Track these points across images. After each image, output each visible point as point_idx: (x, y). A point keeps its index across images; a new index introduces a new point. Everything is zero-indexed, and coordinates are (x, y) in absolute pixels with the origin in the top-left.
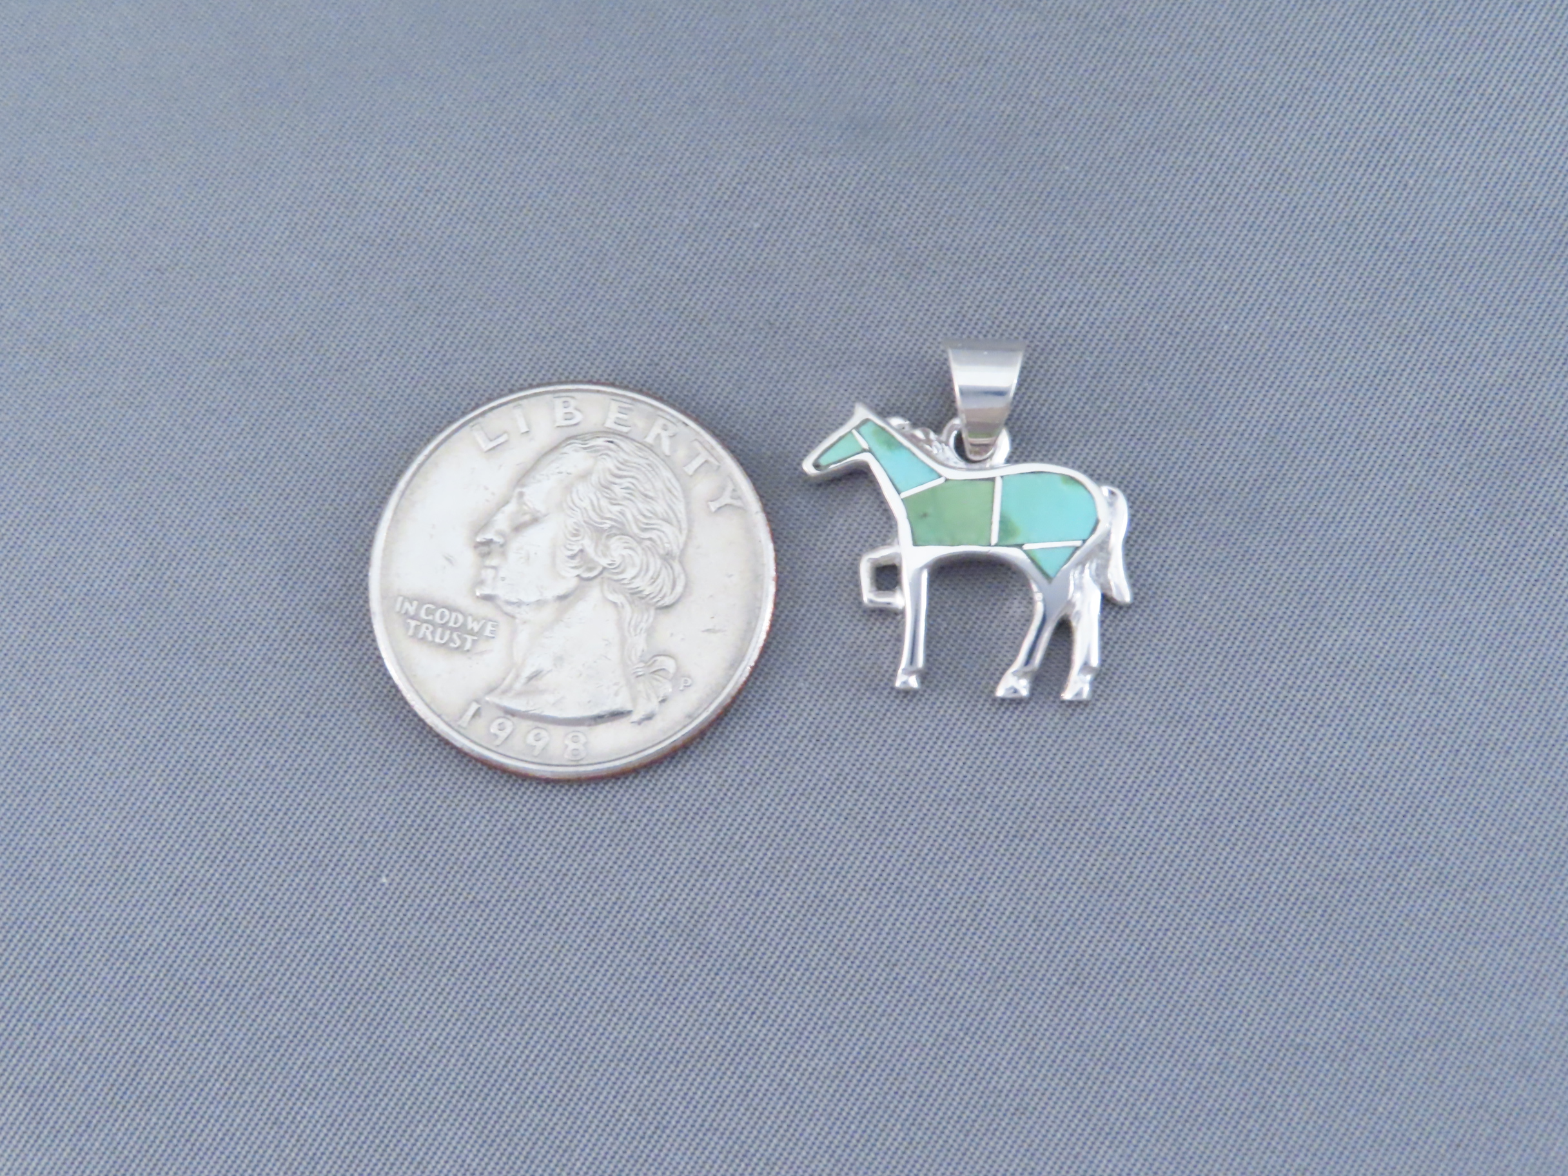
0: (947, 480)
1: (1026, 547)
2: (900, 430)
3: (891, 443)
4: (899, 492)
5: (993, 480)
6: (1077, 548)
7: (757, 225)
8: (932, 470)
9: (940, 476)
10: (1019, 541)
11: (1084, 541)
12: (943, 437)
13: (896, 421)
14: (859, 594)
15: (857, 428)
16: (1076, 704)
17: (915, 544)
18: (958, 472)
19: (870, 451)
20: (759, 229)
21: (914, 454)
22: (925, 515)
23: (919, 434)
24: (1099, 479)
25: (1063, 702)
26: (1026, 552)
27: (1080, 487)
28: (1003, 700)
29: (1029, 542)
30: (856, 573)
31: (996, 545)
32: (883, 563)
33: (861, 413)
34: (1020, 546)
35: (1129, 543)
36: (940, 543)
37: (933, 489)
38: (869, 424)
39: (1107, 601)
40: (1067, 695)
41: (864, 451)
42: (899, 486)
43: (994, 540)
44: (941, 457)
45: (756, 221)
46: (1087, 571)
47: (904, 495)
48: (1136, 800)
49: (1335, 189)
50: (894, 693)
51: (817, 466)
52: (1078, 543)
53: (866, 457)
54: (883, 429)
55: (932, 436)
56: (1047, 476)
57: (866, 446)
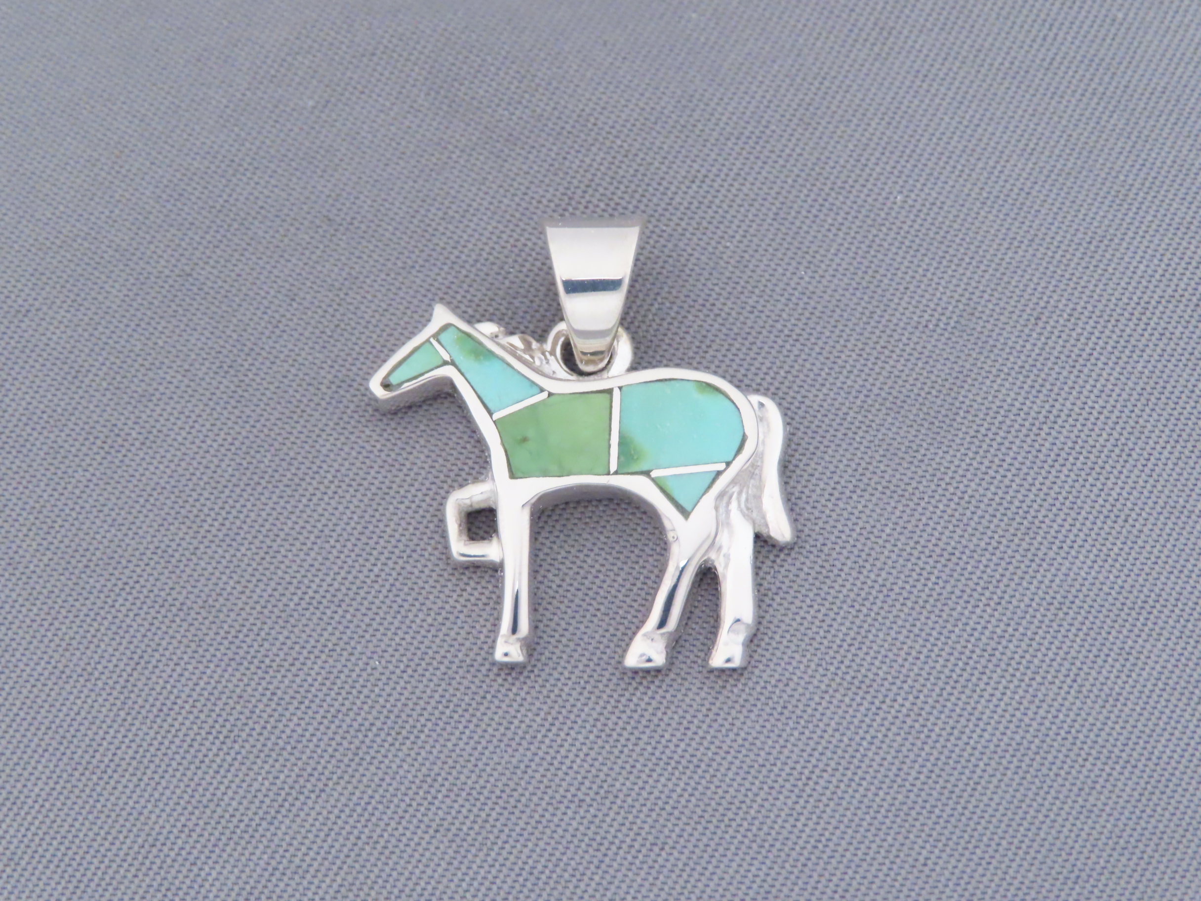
0: (550, 394)
1: (654, 474)
2: (494, 337)
3: (479, 351)
4: (491, 414)
5: (610, 392)
6: (719, 473)
7: (311, 103)
8: (533, 383)
9: (542, 390)
10: (645, 468)
11: (728, 464)
12: (548, 346)
13: (488, 328)
14: (447, 547)
15: (436, 336)
16: (726, 673)
17: (513, 475)
18: (566, 384)
19: (453, 363)
20: (314, 107)
21: (509, 365)
22: (525, 440)
23: (516, 341)
24: (744, 387)
25: (711, 671)
26: (654, 480)
27: (721, 396)
28: (635, 671)
29: (658, 468)
30: (442, 521)
31: (616, 473)
32: (477, 507)
33: (441, 315)
34: (647, 473)
35: (786, 467)
36: (545, 474)
37: (533, 407)
38: (451, 329)
39: (762, 541)
40: (717, 660)
41: (445, 363)
42: (490, 405)
43: (613, 467)
44: (547, 369)
45: (311, 98)
46: (734, 505)
47: (496, 416)
48: (808, 790)
49: (1026, 27)
50: (495, 670)
51: (386, 386)
52: (722, 466)
53: (448, 372)
54: (469, 335)
55: (535, 345)
56: (677, 385)
57: (447, 358)
